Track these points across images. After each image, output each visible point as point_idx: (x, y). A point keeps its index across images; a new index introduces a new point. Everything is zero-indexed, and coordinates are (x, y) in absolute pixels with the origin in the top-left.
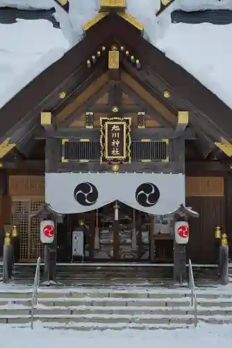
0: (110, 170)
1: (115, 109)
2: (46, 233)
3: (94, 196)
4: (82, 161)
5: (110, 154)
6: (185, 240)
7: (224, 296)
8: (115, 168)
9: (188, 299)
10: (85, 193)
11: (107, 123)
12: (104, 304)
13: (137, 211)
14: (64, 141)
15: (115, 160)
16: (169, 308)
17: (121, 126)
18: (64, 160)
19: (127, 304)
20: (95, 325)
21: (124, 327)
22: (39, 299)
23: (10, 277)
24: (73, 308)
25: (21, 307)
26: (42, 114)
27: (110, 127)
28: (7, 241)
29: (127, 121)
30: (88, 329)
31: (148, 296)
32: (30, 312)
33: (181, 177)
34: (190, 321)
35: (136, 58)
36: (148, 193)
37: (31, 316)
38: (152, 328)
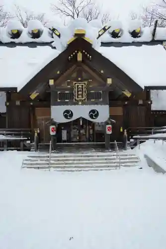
0: (78, 104)
1: (79, 79)
2: (53, 131)
3: (71, 115)
4: (66, 101)
5: (78, 97)
6: (110, 133)
7: (130, 155)
8: (80, 103)
9: (115, 157)
10: (68, 114)
11: (76, 85)
12: (80, 160)
13: (88, 121)
14: (58, 92)
15: (80, 100)
16: (108, 161)
17: (82, 86)
18: (59, 101)
19: (89, 160)
20: (77, 169)
21: (89, 170)
22: (51, 159)
23: (37, 149)
24: (66, 162)
25: (44, 162)
26: (50, 80)
27: (78, 86)
28: (36, 134)
29: (85, 84)
30: (73, 171)
31: (98, 156)
32: (48, 164)
33: (107, 106)
34: (116, 166)
35: (90, 56)
36: (94, 114)
37: (49, 166)
38: (101, 170)
